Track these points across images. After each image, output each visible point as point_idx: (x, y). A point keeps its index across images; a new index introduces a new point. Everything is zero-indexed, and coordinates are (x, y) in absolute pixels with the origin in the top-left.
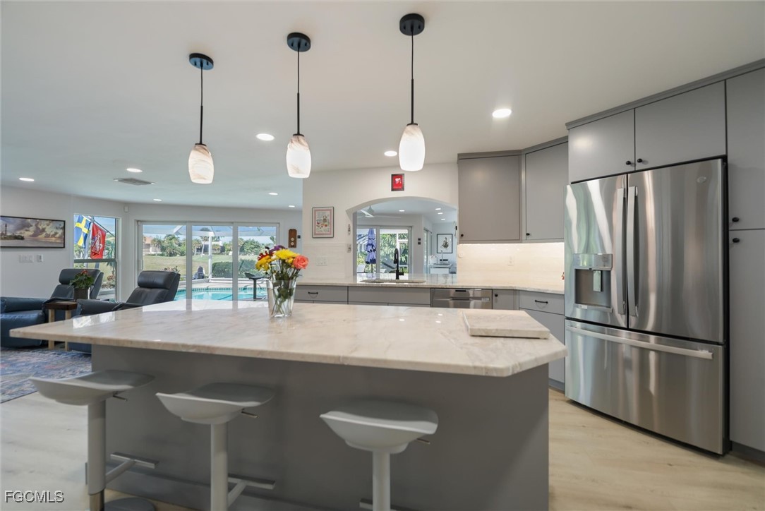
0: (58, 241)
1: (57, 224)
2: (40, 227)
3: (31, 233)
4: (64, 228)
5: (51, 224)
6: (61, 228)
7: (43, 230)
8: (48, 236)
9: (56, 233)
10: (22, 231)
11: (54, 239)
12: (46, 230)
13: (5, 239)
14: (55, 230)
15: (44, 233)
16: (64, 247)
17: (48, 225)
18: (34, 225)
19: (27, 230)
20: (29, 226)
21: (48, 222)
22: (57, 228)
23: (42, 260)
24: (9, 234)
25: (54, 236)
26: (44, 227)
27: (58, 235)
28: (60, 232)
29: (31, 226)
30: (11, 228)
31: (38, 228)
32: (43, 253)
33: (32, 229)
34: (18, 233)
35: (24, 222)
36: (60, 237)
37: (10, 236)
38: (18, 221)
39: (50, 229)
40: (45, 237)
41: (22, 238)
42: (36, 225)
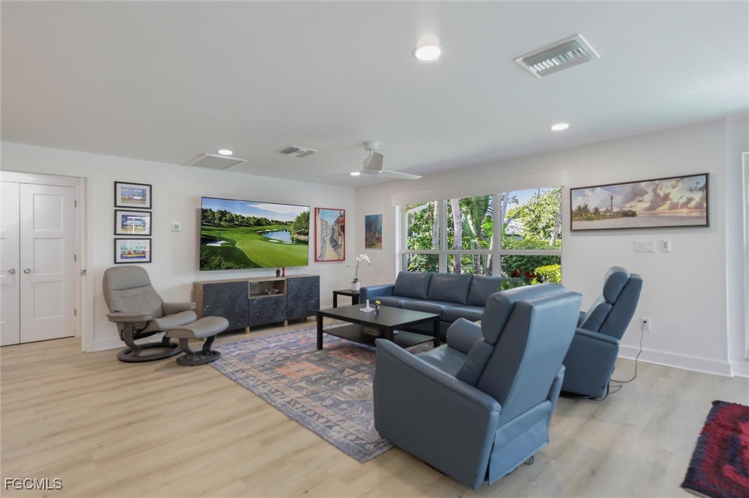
0: (694, 214)
1: (691, 183)
2: (661, 193)
3: (646, 205)
4: (707, 186)
5: (680, 184)
6: (701, 189)
7: (667, 197)
8: (674, 206)
9: (690, 200)
10: (633, 203)
11: (685, 212)
12: (671, 196)
13: (611, 217)
14: (688, 195)
15: (668, 203)
16: (707, 225)
17: (674, 187)
18: (650, 190)
19: (640, 201)
20: (643, 193)
21: (673, 182)
22: (691, 190)
23: (670, 248)
24: (615, 210)
25: (685, 205)
26: (667, 191)
27: (693, 204)
28: (698, 196)
29: (647, 193)
30: (618, 200)
31: (656, 195)
32: (670, 238)
33: (648, 198)
34: (627, 208)
35: (635, 188)
36: (698, 207)
37: (618, 213)
38: (628, 188)
39: (678, 194)
40: (670, 209)
41: (633, 214)
42: (654, 191)
